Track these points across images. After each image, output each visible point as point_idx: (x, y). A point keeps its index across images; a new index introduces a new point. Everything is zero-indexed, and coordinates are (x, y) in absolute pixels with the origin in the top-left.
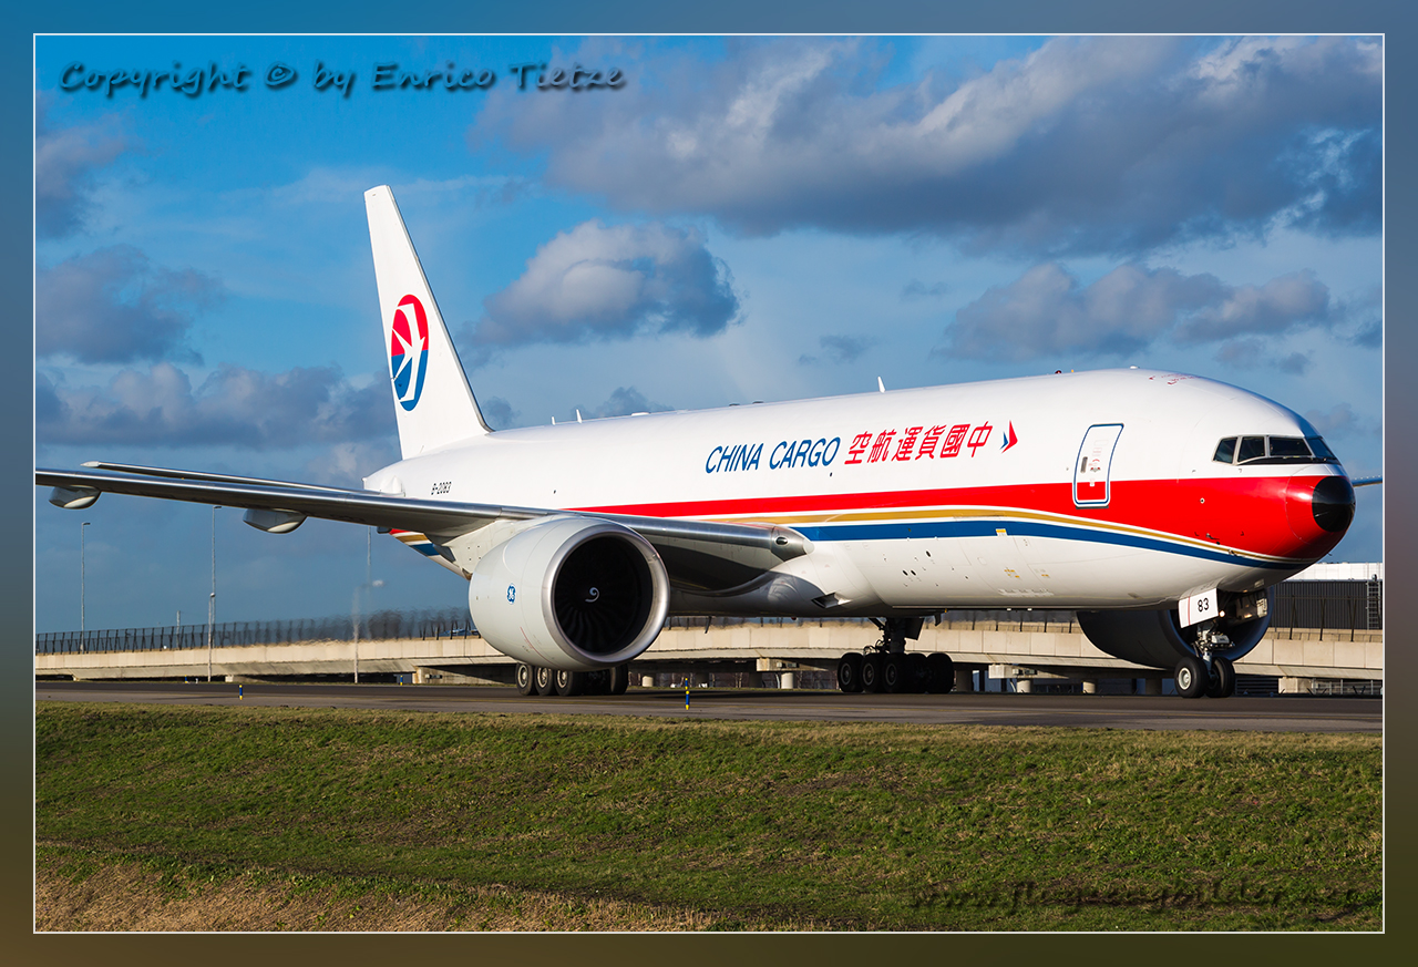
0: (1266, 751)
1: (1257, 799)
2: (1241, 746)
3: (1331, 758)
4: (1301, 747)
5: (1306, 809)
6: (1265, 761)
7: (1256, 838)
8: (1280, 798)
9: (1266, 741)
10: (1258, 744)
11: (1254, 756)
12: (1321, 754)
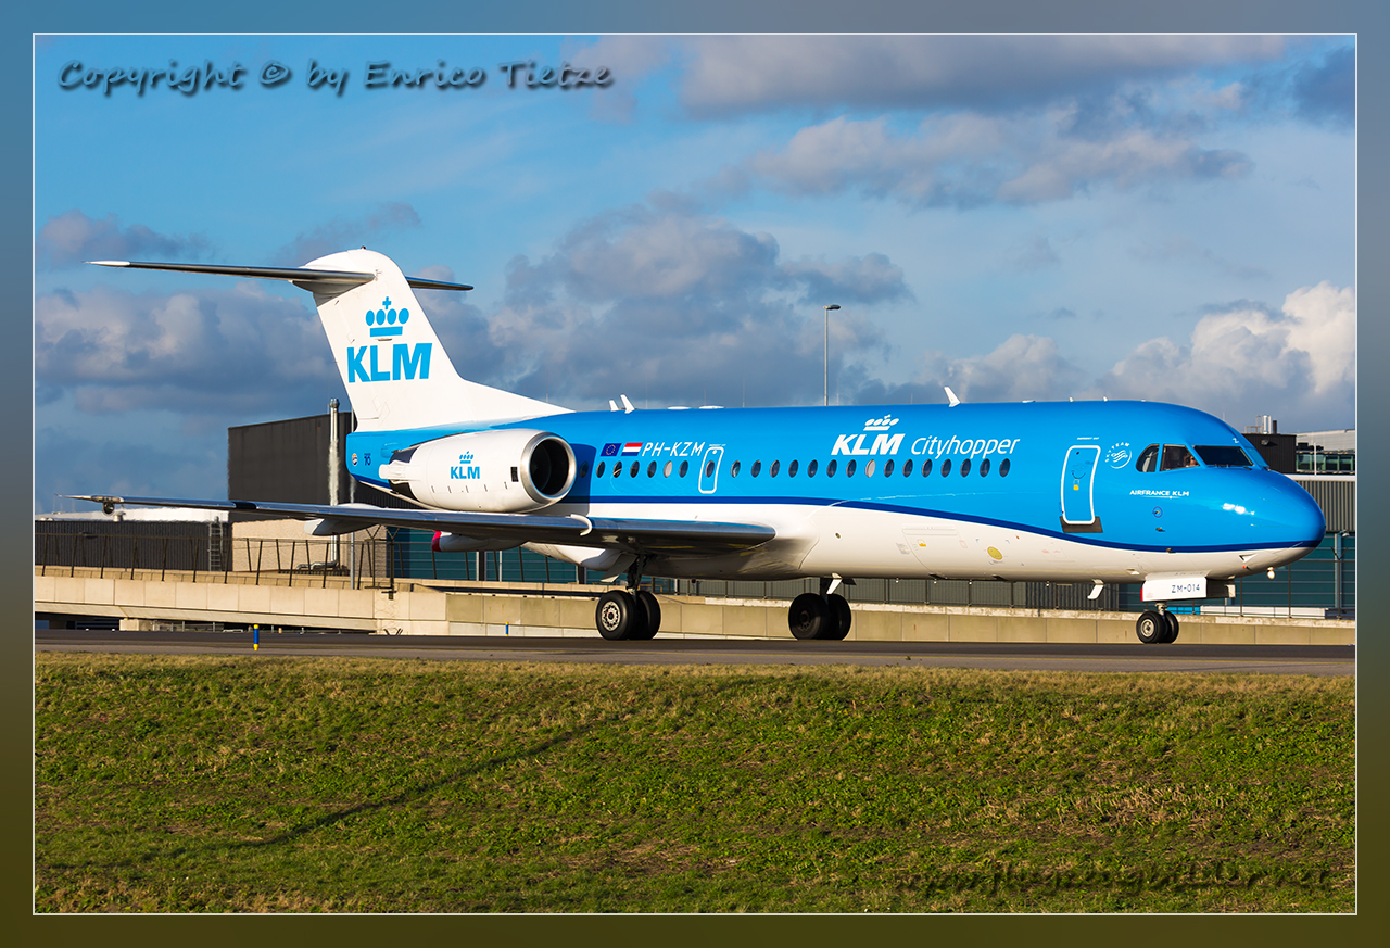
0: (113, 669)
1: (105, 715)
2: (89, 664)
3: (180, 675)
4: (149, 665)
5: (154, 725)
6: (113, 678)
7: (104, 753)
8: (128, 715)
9: (113, 659)
10: (105, 664)
11: (102, 674)
12: (168, 672)
